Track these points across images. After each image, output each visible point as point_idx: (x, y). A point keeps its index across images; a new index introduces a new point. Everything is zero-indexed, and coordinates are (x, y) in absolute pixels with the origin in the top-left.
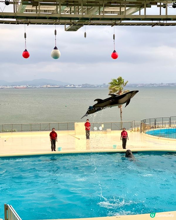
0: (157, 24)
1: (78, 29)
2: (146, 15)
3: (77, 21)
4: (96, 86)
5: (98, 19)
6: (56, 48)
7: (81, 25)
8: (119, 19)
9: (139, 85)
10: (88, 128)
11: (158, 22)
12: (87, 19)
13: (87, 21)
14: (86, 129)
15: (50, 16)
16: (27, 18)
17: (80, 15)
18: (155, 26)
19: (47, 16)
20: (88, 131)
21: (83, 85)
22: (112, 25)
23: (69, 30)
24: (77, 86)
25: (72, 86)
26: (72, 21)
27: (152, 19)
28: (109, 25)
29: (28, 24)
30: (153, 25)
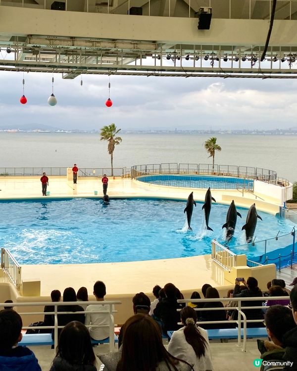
0: (152, 74)
1: (75, 77)
2: (142, 65)
3: (75, 69)
4: (86, 132)
5: (96, 68)
6: (53, 95)
7: (79, 74)
8: (116, 69)
9: (128, 132)
10: (76, 172)
11: (153, 72)
12: (85, 68)
13: (84, 70)
14: (74, 173)
15: (49, 64)
16: (28, 65)
17: (78, 64)
18: (151, 76)
19: (47, 64)
20: (75, 175)
21: (73, 130)
22: (109, 74)
23: (66, 78)
24: (67, 132)
25: (62, 131)
26: (70, 70)
27: (148, 70)
28: (106, 74)
29: (28, 71)
30: (148, 75)
